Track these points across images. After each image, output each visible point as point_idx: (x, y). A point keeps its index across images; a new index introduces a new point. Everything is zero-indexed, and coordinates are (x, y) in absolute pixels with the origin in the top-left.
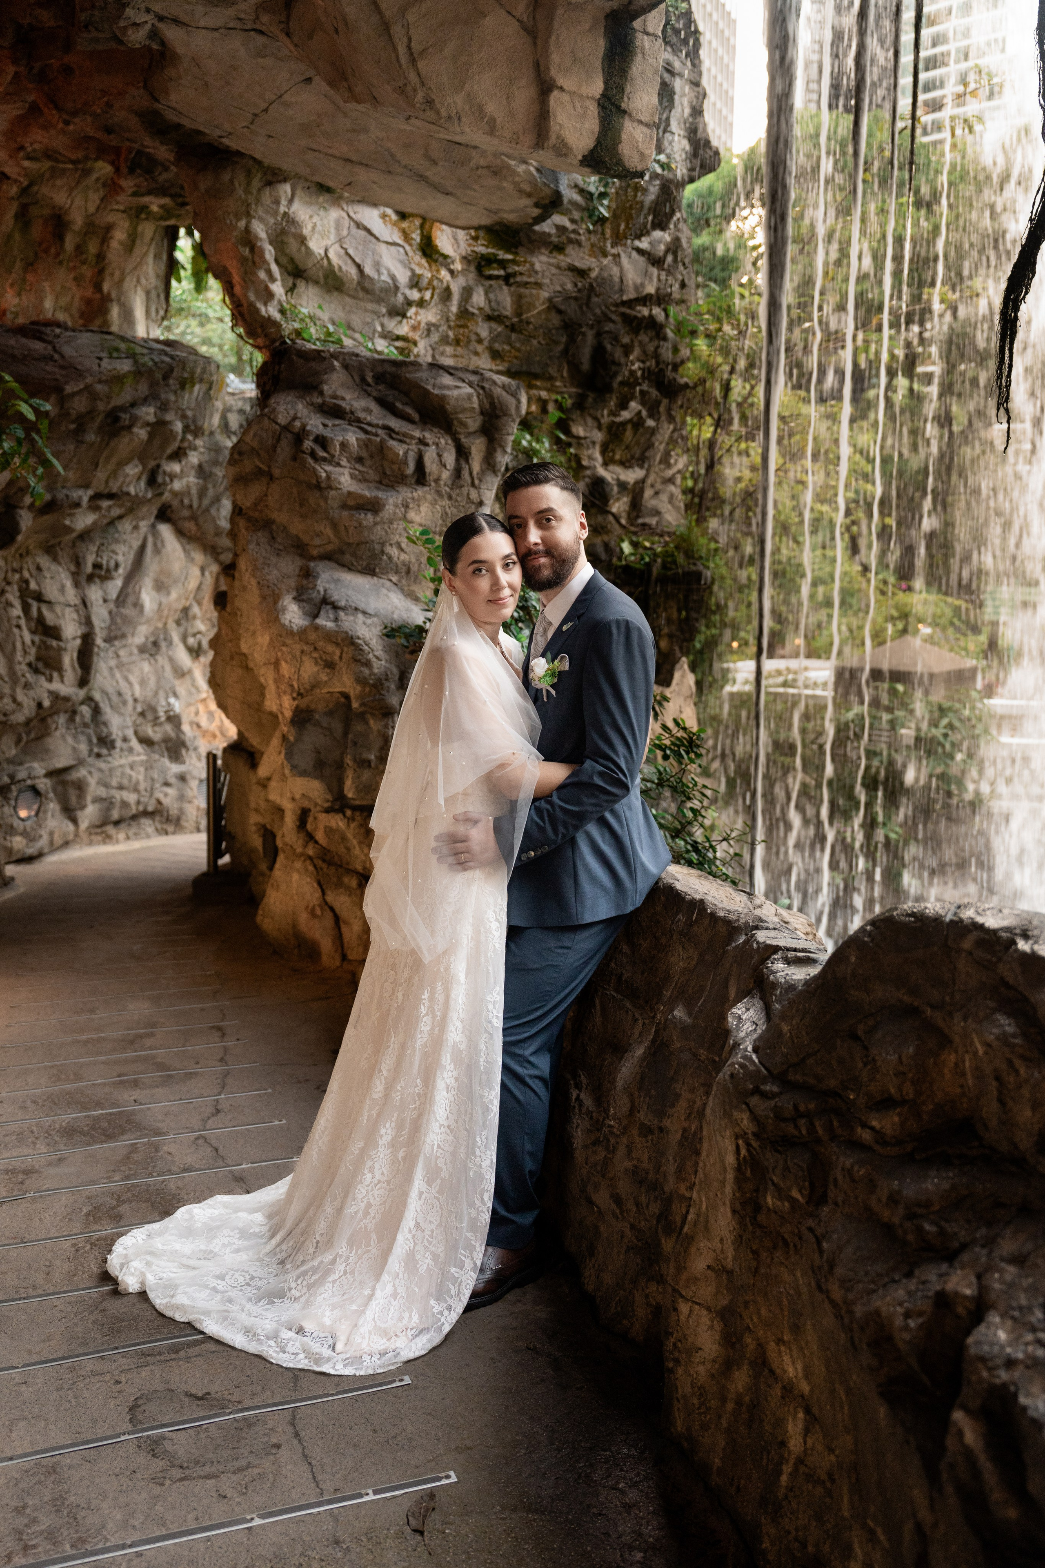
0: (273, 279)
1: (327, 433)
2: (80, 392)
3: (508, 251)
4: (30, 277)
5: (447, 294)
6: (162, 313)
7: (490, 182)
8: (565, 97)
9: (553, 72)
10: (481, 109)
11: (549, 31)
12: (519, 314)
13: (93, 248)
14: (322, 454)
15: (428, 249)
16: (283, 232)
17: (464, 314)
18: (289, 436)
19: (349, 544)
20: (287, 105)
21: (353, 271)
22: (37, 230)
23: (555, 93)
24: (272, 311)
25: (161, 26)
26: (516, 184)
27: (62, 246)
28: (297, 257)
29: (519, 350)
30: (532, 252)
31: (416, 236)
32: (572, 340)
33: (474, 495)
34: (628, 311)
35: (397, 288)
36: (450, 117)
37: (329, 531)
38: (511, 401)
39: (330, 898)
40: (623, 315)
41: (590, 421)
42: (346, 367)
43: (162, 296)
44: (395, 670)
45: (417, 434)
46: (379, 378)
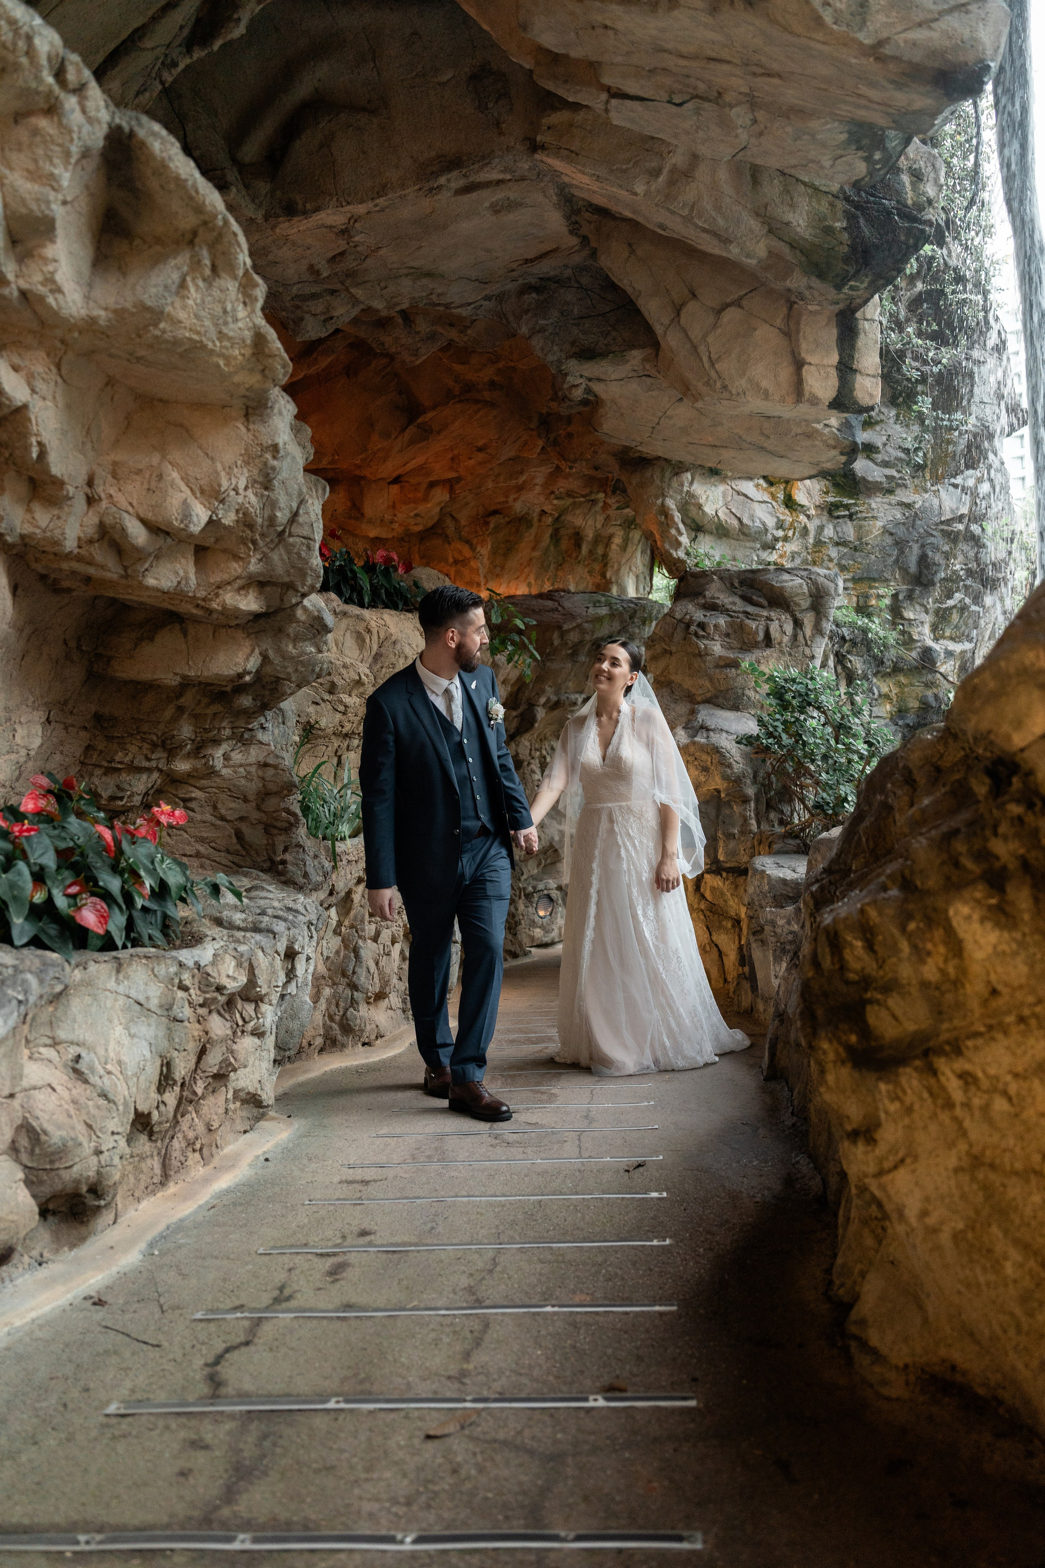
0: (680, 534)
1: (706, 620)
2: (573, 629)
3: (851, 498)
4: (560, 574)
5: (805, 531)
6: (648, 589)
7: (807, 443)
8: (813, 368)
9: (803, 355)
10: (758, 385)
11: (798, 331)
12: (860, 539)
13: (600, 551)
14: (701, 633)
15: (790, 503)
16: (687, 503)
17: (819, 543)
18: (682, 625)
19: (721, 691)
20: (670, 417)
21: (735, 523)
22: (564, 544)
23: (806, 367)
24: (681, 554)
25: (590, 384)
26: (825, 442)
27: (580, 552)
28: (697, 518)
29: (860, 563)
30: (869, 497)
31: (781, 496)
32: (902, 552)
33: (807, 651)
34: (946, 528)
35: (767, 530)
36: (738, 394)
37: (707, 684)
38: (831, 585)
39: (714, 938)
40: (942, 530)
41: (918, 607)
42: (721, 578)
43: (648, 578)
44: (750, 770)
45: (765, 613)
46: (741, 583)
